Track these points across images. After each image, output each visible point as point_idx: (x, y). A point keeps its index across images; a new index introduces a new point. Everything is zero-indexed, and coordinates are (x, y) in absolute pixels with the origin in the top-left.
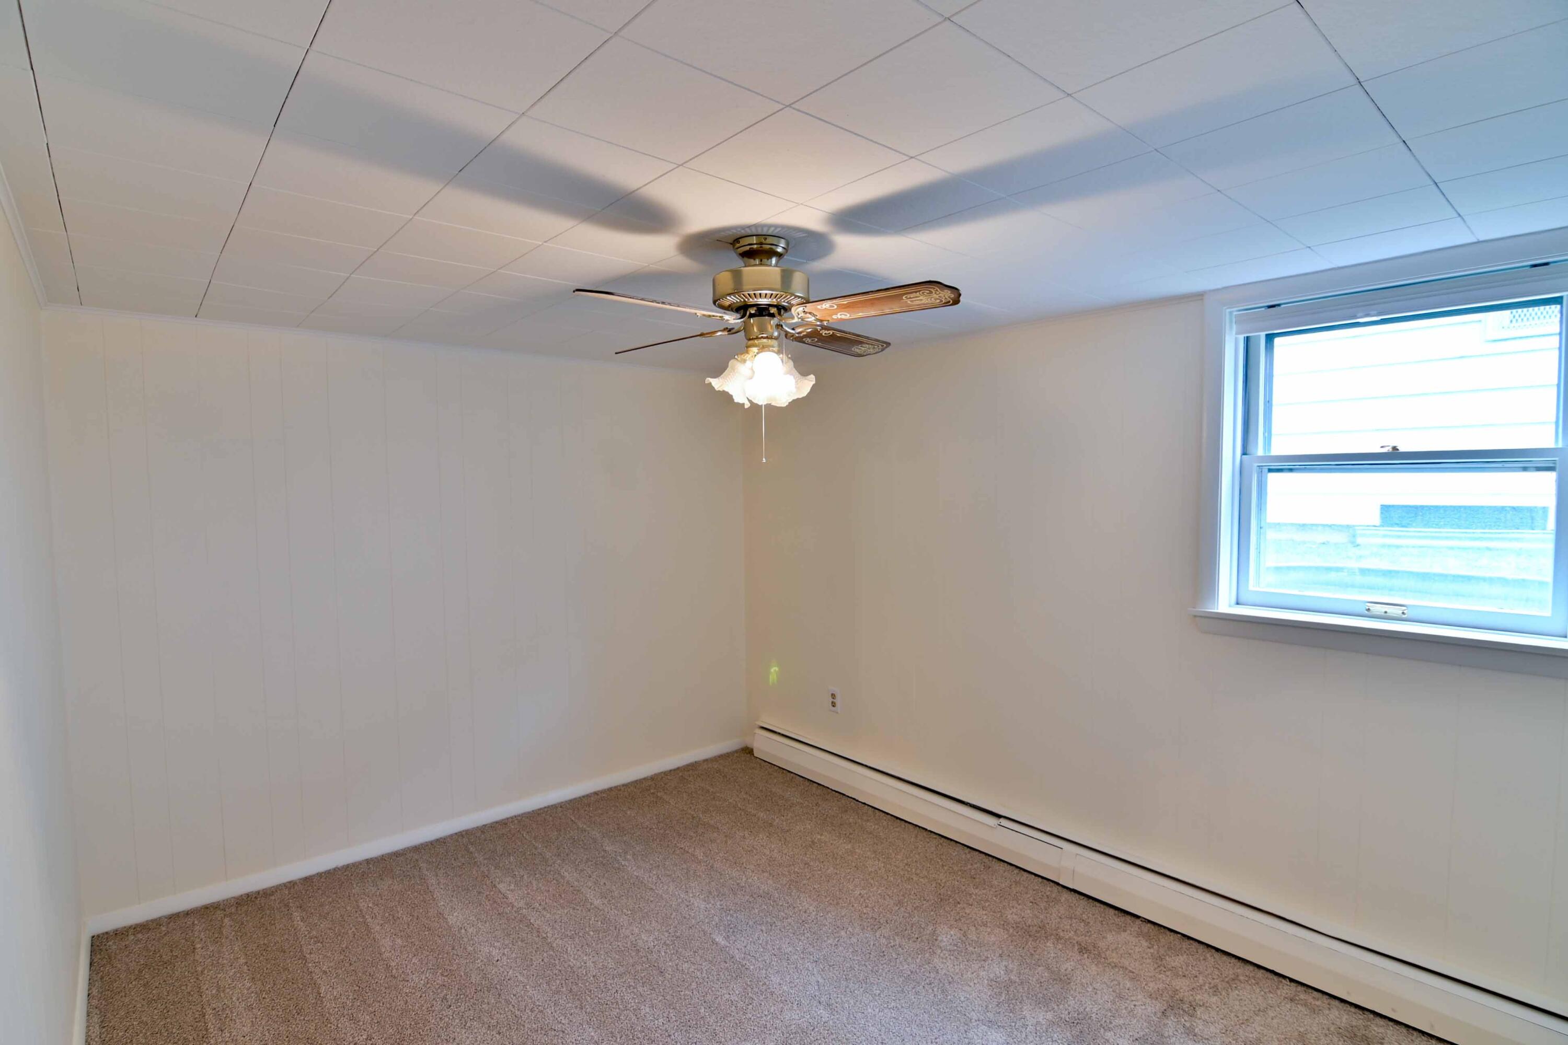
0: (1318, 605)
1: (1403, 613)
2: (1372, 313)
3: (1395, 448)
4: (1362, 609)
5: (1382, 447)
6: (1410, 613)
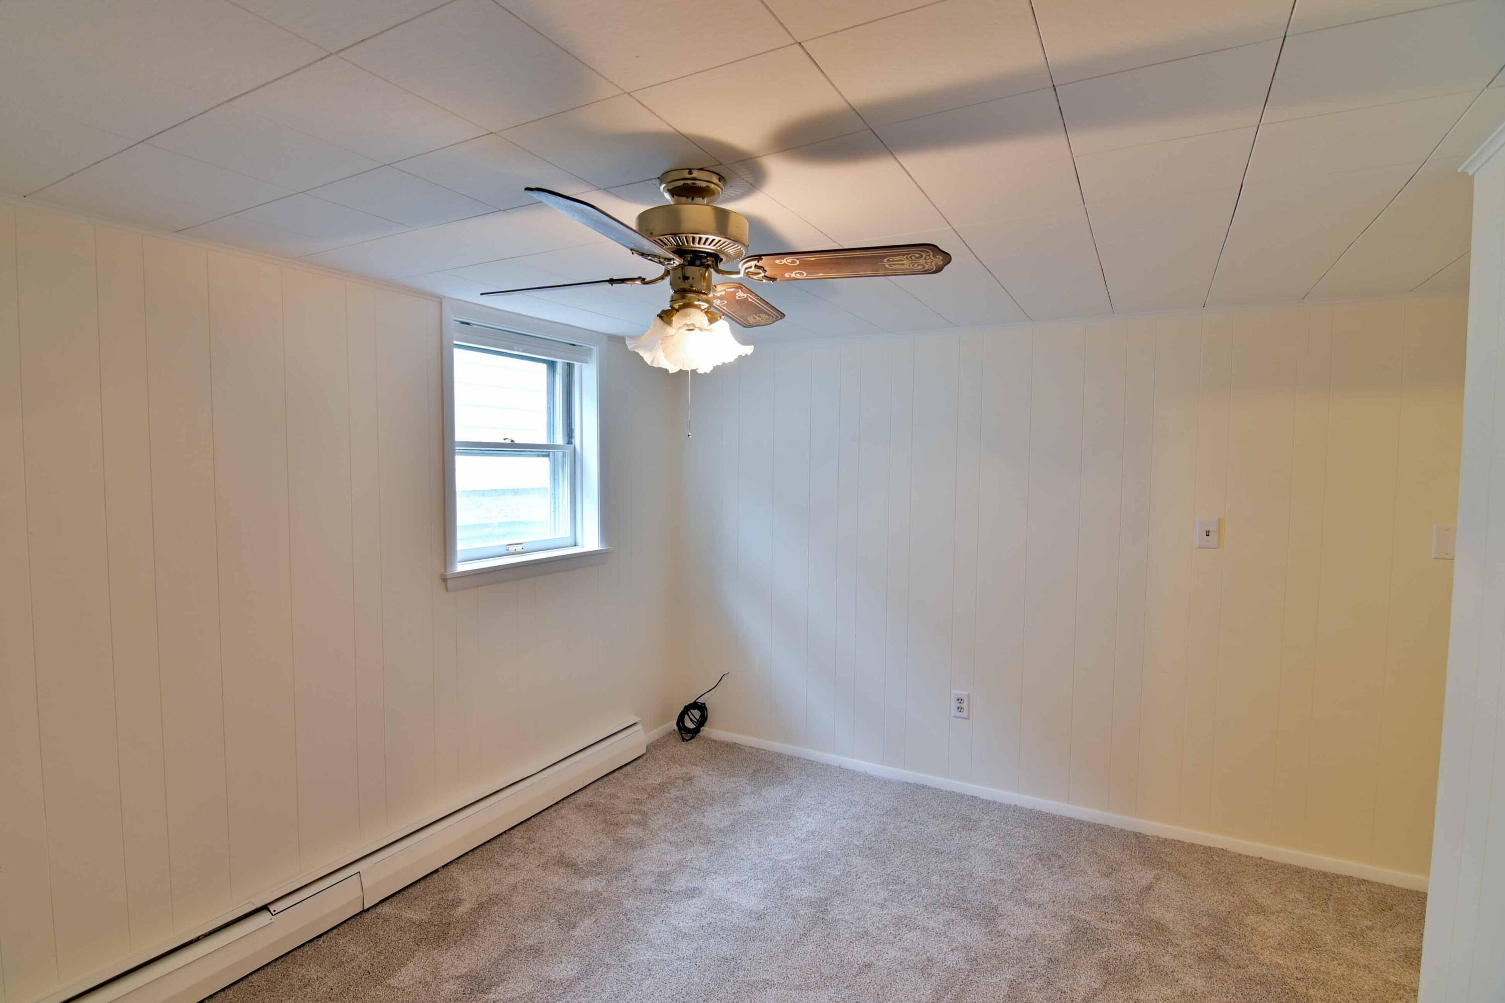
0: (491, 553)
1: (523, 548)
2: (516, 348)
3: (512, 441)
4: (503, 551)
5: (505, 439)
6: (527, 548)
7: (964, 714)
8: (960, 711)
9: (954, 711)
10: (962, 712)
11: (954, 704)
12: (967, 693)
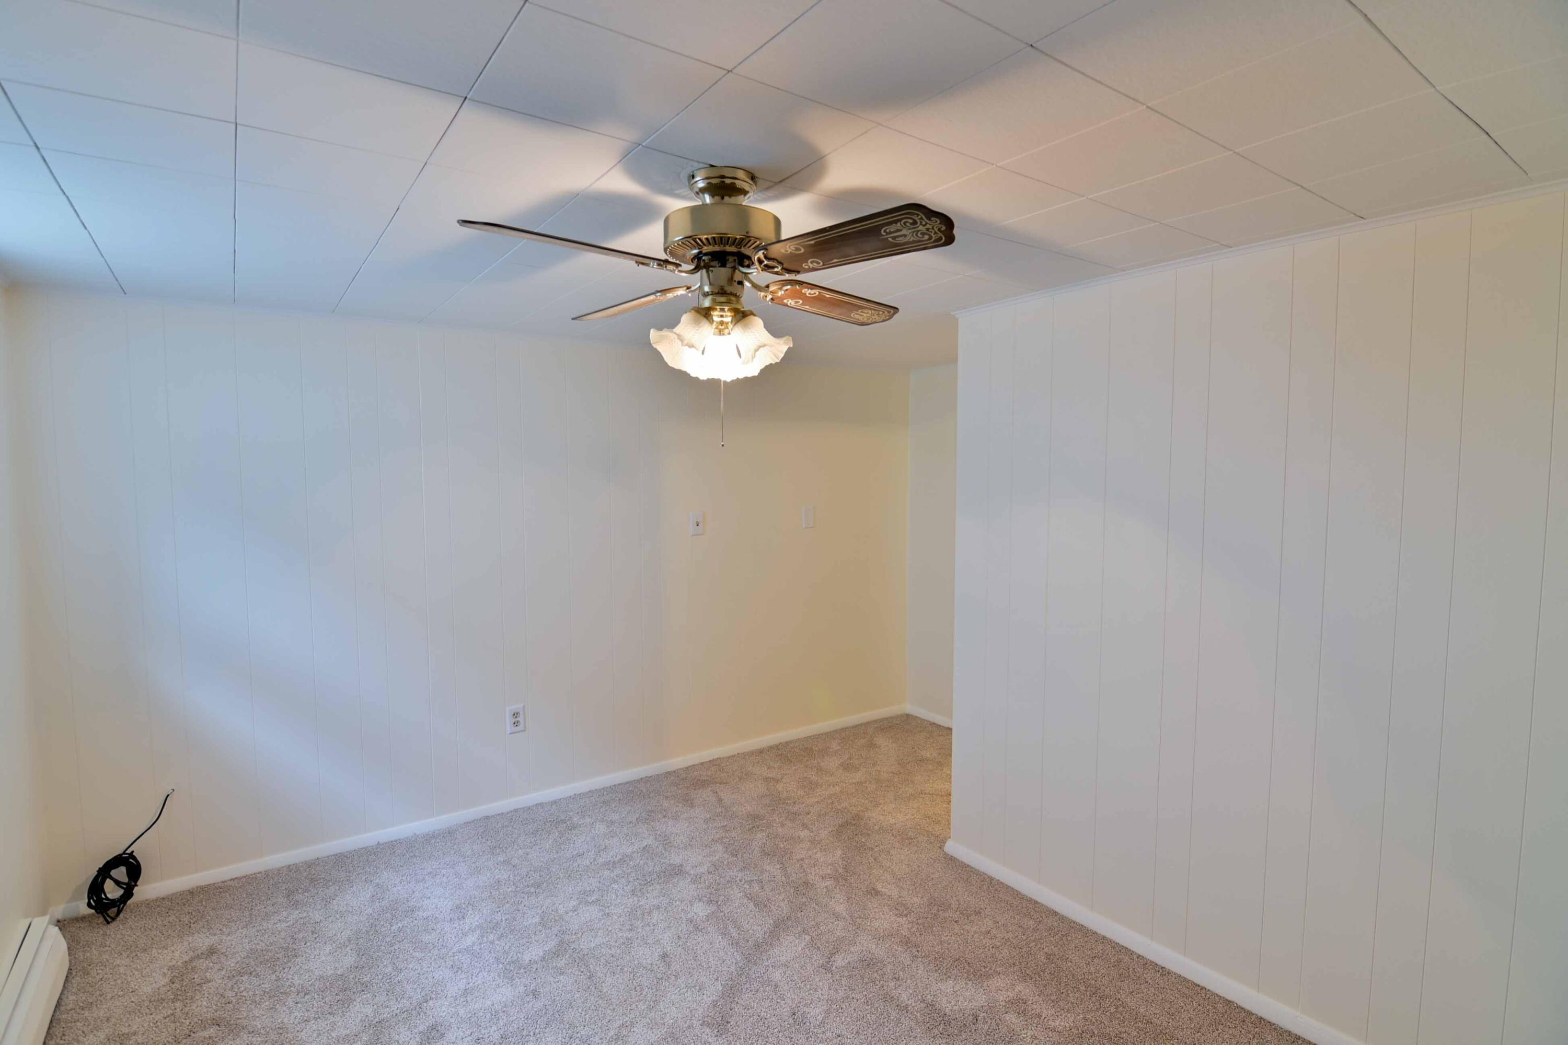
7: (521, 727)
8: (517, 726)
9: (509, 727)
10: (519, 725)
11: (509, 720)
12: (522, 705)
